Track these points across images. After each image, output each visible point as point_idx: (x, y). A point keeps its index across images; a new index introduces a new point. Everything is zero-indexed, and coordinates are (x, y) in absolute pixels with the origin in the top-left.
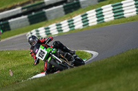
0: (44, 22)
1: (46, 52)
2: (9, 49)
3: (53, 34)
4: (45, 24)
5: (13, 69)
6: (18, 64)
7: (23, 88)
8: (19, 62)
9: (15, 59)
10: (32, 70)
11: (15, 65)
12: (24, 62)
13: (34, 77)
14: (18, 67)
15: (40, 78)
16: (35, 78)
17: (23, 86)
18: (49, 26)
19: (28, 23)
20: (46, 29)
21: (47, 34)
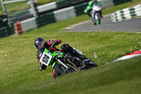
0: (129, 3)
1: (51, 57)
2: (93, 31)
3: (138, 15)
4: (130, 5)
5: (97, 51)
6: (103, 46)
7: (108, 71)
8: (103, 44)
9: (99, 40)
10: (117, 52)
11: (99, 46)
12: (108, 44)
13: (119, 59)
14: (102, 49)
15: (125, 60)
16: (120, 61)
17: (107, 68)
18: (134, 7)
19: (113, 4)
20: (130, 10)
21: (132, 16)
